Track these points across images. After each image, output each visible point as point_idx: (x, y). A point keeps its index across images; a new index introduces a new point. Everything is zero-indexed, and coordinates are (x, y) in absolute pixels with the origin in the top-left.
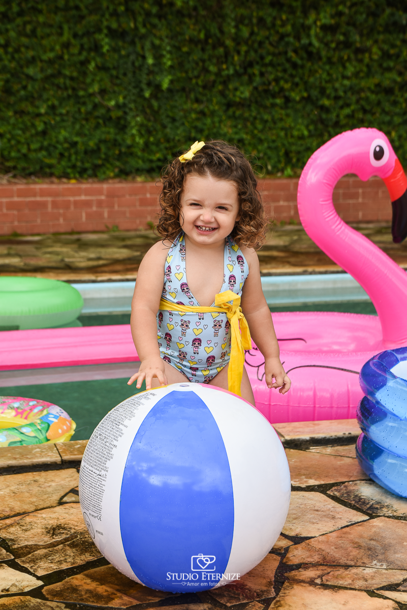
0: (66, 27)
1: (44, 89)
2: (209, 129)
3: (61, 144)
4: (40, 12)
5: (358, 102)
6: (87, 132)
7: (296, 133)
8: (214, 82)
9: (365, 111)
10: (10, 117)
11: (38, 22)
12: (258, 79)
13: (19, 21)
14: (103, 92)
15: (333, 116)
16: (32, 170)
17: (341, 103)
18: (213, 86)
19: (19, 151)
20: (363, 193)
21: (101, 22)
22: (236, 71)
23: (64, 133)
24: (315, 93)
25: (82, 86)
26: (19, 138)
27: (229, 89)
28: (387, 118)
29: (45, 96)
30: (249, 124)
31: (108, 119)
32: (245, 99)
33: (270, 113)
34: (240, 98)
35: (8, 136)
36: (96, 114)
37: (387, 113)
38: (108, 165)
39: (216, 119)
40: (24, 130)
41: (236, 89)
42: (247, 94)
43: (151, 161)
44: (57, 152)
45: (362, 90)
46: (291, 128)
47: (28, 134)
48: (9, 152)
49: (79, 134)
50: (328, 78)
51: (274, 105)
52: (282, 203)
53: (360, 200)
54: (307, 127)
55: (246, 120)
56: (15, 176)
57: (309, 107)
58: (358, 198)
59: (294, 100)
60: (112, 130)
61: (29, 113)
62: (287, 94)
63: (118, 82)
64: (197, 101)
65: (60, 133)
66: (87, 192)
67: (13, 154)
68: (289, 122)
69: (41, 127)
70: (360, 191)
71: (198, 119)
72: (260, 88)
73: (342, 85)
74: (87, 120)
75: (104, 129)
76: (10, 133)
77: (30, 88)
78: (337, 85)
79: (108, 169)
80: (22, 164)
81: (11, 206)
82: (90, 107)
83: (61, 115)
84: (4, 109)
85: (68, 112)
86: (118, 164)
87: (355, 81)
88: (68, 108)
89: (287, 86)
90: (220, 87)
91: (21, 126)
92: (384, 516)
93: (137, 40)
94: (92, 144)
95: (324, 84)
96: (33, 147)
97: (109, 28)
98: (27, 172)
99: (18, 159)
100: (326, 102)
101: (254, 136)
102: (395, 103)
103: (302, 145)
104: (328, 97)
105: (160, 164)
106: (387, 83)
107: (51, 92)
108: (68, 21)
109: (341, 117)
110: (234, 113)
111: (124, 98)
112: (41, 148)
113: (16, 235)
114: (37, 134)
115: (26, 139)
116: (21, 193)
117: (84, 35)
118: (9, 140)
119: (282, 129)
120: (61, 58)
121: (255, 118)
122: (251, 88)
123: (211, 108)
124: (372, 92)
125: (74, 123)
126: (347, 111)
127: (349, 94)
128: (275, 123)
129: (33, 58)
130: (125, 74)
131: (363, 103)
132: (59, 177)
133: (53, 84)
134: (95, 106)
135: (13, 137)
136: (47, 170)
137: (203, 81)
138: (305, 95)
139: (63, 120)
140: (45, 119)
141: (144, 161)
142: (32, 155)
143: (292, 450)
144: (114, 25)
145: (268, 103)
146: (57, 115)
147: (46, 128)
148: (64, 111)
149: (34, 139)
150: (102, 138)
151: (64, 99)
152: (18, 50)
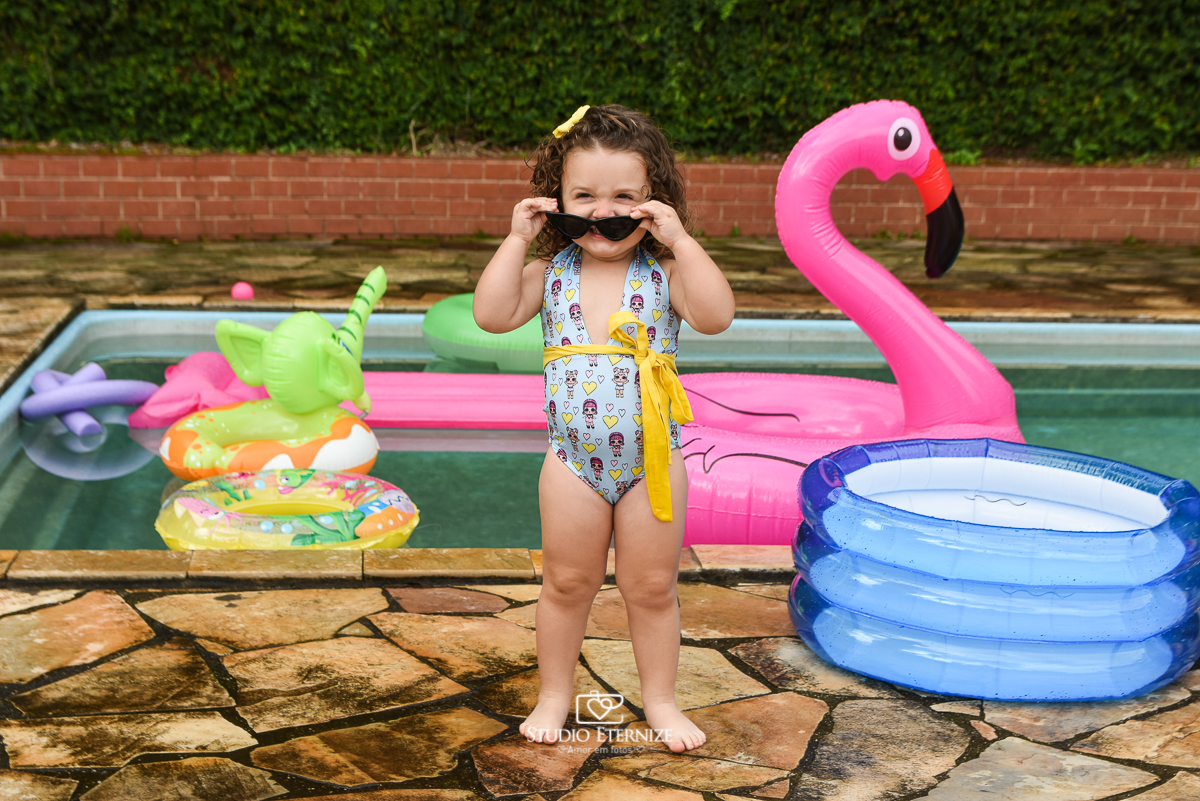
1: (541, 14)
2: (794, 83)
3: (562, 99)
5: (1039, 46)
6: (603, 82)
7: (935, 94)
8: (807, 9)
9: (1051, 63)
10: (487, 56)
12: (876, 7)
14: (630, 21)
15: (997, 69)
16: (515, 137)
17: (1011, 48)
18: (805, 16)
19: (497, 108)
20: (1037, 193)
24: (969, 31)
25: (598, 10)
26: (498, 88)
27: (829, 22)
28: (1088, 75)
29: (541, 26)
30: (859, 77)
31: (635, 64)
32: (854, 37)
33: (894, 61)
34: (847, 36)
35: (483, 85)
36: (619, 54)
37: (1089, 67)
39: (807, 68)
40: (506, 78)
41: (841, 22)
42: (857, 30)
43: (700, 130)
44: (556, 111)
45: (1048, 28)
46: (928, 86)
47: (512, 83)
48: (483, 110)
49: (588, 85)
50: (992, 8)
51: (900, 49)
52: (901, 204)
53: (1031, 205)
54: (954, 84)
55: (855, 70)
56: (488, 147)
57: (959, 54)
58: (1027, 202)
59: (933, 42)
60: (641, 80)
61: (514, 51)
62: (923, 31)
63: (655, 5)
64: (778, 38)
65: (560, 82)
67: (488, 113)
68: (925, 76)
69: (532, 73)
70: (1032, 189)
71: (777, 67)
72: (880, 21)
73: (1015, 19)
74: (603, 63)
75: (628, 78)
76: (485, 79)
77: (518, 12)
78: (1007, 19)
80: (502, 128)
81: (476, 192)
82: (608, 43)
83: (564, 54)
84: (478, 44)
85: (574, 51)
87: (1036, 14)
88: (575, 45)
89: (924, 19)
90: (816, 18)
91: (502, 69)
92: (794, 691)
95: (984, 17)
96: (518, 102)
98: (508, 140)
99: (496, 119)
100: (987, 46)
102: (1102, 51)
103: (944, 113)
104: (991, 39)
105: (713, 135)
106: (1089, 18)
107: (551, 20)
109: (1011, 71)
110: (836, 58)
111: (663, 31)
112: (531, 105)
113: (482, 235)
114: (526, 82)
115: (508, 90)
116: (492, 173)
118: (483, 92)
119: (913, 87)
121: (870, 68)
122: (865, 21)
123: (800, 50)
124: (1065, 32)
125: (583, 68)
126: (1021, 61)
127: (1026, 34)
128: (901, 77)
131: (1049, 49)
134: (617, 43)
135: (489, 87)
137: (787, 8)
138: (954, 33)
139: (567, 63)
140: (537, 60)
141: (688, 131)
142: (517, 115)
143: (709, 586)
145: (892, 45)
146: (559, 55)
147: (540, 74)
148: (569, 49)
149: (521, 91)
150: (627, 91)
151: (570, 30)
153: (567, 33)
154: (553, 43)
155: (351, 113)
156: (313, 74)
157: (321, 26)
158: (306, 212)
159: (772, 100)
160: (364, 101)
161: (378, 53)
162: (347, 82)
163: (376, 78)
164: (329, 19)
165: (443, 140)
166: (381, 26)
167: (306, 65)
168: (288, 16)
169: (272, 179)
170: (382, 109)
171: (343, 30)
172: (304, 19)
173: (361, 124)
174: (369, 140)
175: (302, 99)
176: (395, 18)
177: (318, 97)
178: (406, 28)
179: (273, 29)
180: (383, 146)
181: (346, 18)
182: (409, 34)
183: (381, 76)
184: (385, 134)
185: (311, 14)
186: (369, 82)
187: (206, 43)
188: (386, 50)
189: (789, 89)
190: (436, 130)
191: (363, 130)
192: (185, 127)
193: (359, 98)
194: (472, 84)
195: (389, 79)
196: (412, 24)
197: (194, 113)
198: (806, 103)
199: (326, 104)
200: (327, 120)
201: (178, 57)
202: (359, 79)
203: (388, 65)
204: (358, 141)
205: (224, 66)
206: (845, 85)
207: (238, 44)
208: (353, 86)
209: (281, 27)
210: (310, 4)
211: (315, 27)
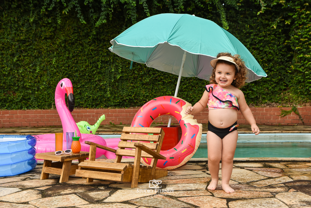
0: (87, 60)
1: (80, 80)
3: (86, 97)
4: (80, 56)
5: (189, 83)
6: (94, 93)
8: (138, 76)
9: (192, 86)
11: (79, 59)
12: (152, 75)
13: (73, 59)
14: (100, 80)
18: (137, 78)
21: (99, 58)
22: (144, 73)
25: (93, 78)
27: (143, 79)
29: (81, 82)
30: (150, 90)
31: (100, 89)
33: (158, 87)
34: (146, 82)
36: (97, 87)
37: (201, 87)
38: (102, 104)
39: (139, 89)
41: (145, 79)
42: (148, 81)
43: (116, 103)
44: (84, 99)
49: (91, 94)
51: (159, 84)
55: (149, 89)
59: (165, 83)
60: (103, 93)
62: (163, 80)
63: (105, 77)
64: (132, 83)
65: (85, 93)
66: (89, 112)
68: (165, 90)
69: (79, 92)
71: (132, 89)
72: (153, 79)
74: (94, 89)
75: (100, 92)
77: (75, 80)
79: (102, 105)
82: (95, 85)
85: (88, 87)
86: (105, 103)
89: (162, 78)
90: (140, 78)
93: (111, 64)
94: (95, 97)
97: (101, 60)
101: (152, 95)
105: (118, 103)
107: (83, 81)
108: (88, 59)
110: (145, 86)
111: (106, 82)
112: (79, 98)
114: (78, 94)
117: (93, 63)
119: (162, 92)
120: (86, 70)
122: (150, 79)
123: (137, 85)
125: (90, 90)
126: (185, 86)
127: (186, 81)
128: (160, 90)
129: (77, 70)
130: (107, 75)
132: (85, 108)
133: (83, 78)
134: (97, 85)
136: (81, 105)
137: (133, 77)
138: (170, 81)
139: (86, 90)
140: (80, 89)
141: (113, 103)
144: (103, 60)
145: (157, 83)
146: (85, 88)
147: (81, 92)
148: (87, 87)
149: (77, 96)
150: (99, 95)
151: (87, 83)
152: (72, 68)
154: (83, 85)
155: (41, 101)
156: (32, 93)
157: (34, 84)
158: (26, 121)
159: (131, 96)
160: (43, 99)
161: (46, 89)
162: (39, 95)
164: (35, 82)
166: (46, 83)
167: (30, 92)
168: (27, 82)
169: (18, 115)
170: (47, 100)
171: (39, 84)
172: (30, 83)
174: (45, 107)
175: (30, 99)
176: (49, 82)
177: (33, 98)
178: (52, 83)
179: (23, 84)
180: (47, 108)
181: (39, 82)
182: (52, 85)
183: (46, 93)
184: (48, 105)
185: (32, 81)
186: (44, 95)
187: (10, 88)
188: (48, 88)
189: (135, 93)
191: (44, 105)
192: (6, 106)
193: (43, 98)
195: (49, 94)
196: (53, 83)
197: (7, 103)
198: (139, 96)
199: (35, 100)
200: (35, 103)
201: (4, 91)
202: (42, 94)
203: (48, 91)
204: (42, 107)
205: (14, 93)
206: (148, 92)
207: (16, 88)
208: (41, 96)
209: (25, 85)
210: (31, 80)
211: (32, 84)
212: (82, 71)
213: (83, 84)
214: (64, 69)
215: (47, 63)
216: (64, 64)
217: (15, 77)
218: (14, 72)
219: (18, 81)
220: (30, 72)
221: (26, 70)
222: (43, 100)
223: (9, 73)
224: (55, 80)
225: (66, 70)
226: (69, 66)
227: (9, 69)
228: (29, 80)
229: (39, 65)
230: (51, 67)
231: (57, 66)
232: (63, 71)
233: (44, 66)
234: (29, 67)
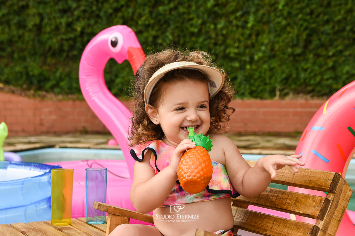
23: (347, 68)
35: (309, 70)
40: (321, 66)
48: (310, 81)
61: (323, 56)
65: (344, 68)
67: (312, 82)
69: (330, 64)
76: (311, 68)
81: (295, 114)
83: (346, 56)
85: (350, 55)
88: (350, 52)
96: (326, 77)
98: (321, 93)
99: (315, 85)
112: (331, 78)
113: (298, 132)
114: (328, 69)
115: (321, 72)
116: (302, 106)
118: (310, 73)
120: (345, 19)
133: (340, 37)
135: (312, 71)
139: (347, 60)
142: (324, 83)
146: (343, 56)
147: (335, 65)
148: (348, 54)
149: (326, 72)
152: (318, 16)
153: (347, 47)
154: (341, 52)
155: (257, 84)
157: (244, 50)
160: (261, 79)
161: (266, 59)
162: (254, 71)
163: (266, 70)
164: (247, 47)
165: (294, 94)
166: (267, 48)
167: (237, 65)
168: (231, 46)
170: (268, 82)
171: (253, 50)
173: (260, 88)
174: (263, 94)
176: (273, 45)
177: (242, 78)
178: (277, 47)
179: (225, 50)
180: (268, 97)
181: (253, 46)
182: (278, 51)
185: (240, 45)
186: (263, 71)
190: (291, 90)
191: (262, 91)
193: (260, 77)
194: (305, 70)
195: (271, 69)
196: (280, 47)
199: (246, 80)
200: (245, 87)
202: (260, 70)
203: (271, 64)
204: (259, 95)
208: (257, 73)
209: (228, 51)
210: (240, 41)
211: (241, 50)
212: (339, 22)
213: (340, 48)
214: (301, 19)
215: (269, 8)
216: (301, 10)
217: (210, 38)
218: (209, 27)
219: (215, 44)
220: (237, 27)
221: (230, 22)
222: (262, 81)
223: (200, 30)
224: (283, 41)
225: (305, 20)
226: (311, 13)
227: (200, 22)
228: (235, 42)
229: (255, 13)
230: (276, 15)
231: (289, 13)
232: (301, 22)
233: (264, 14)
234: (236, 18)
